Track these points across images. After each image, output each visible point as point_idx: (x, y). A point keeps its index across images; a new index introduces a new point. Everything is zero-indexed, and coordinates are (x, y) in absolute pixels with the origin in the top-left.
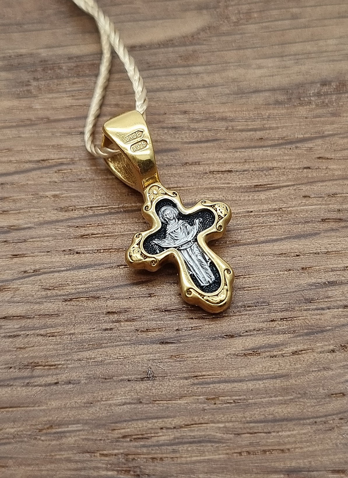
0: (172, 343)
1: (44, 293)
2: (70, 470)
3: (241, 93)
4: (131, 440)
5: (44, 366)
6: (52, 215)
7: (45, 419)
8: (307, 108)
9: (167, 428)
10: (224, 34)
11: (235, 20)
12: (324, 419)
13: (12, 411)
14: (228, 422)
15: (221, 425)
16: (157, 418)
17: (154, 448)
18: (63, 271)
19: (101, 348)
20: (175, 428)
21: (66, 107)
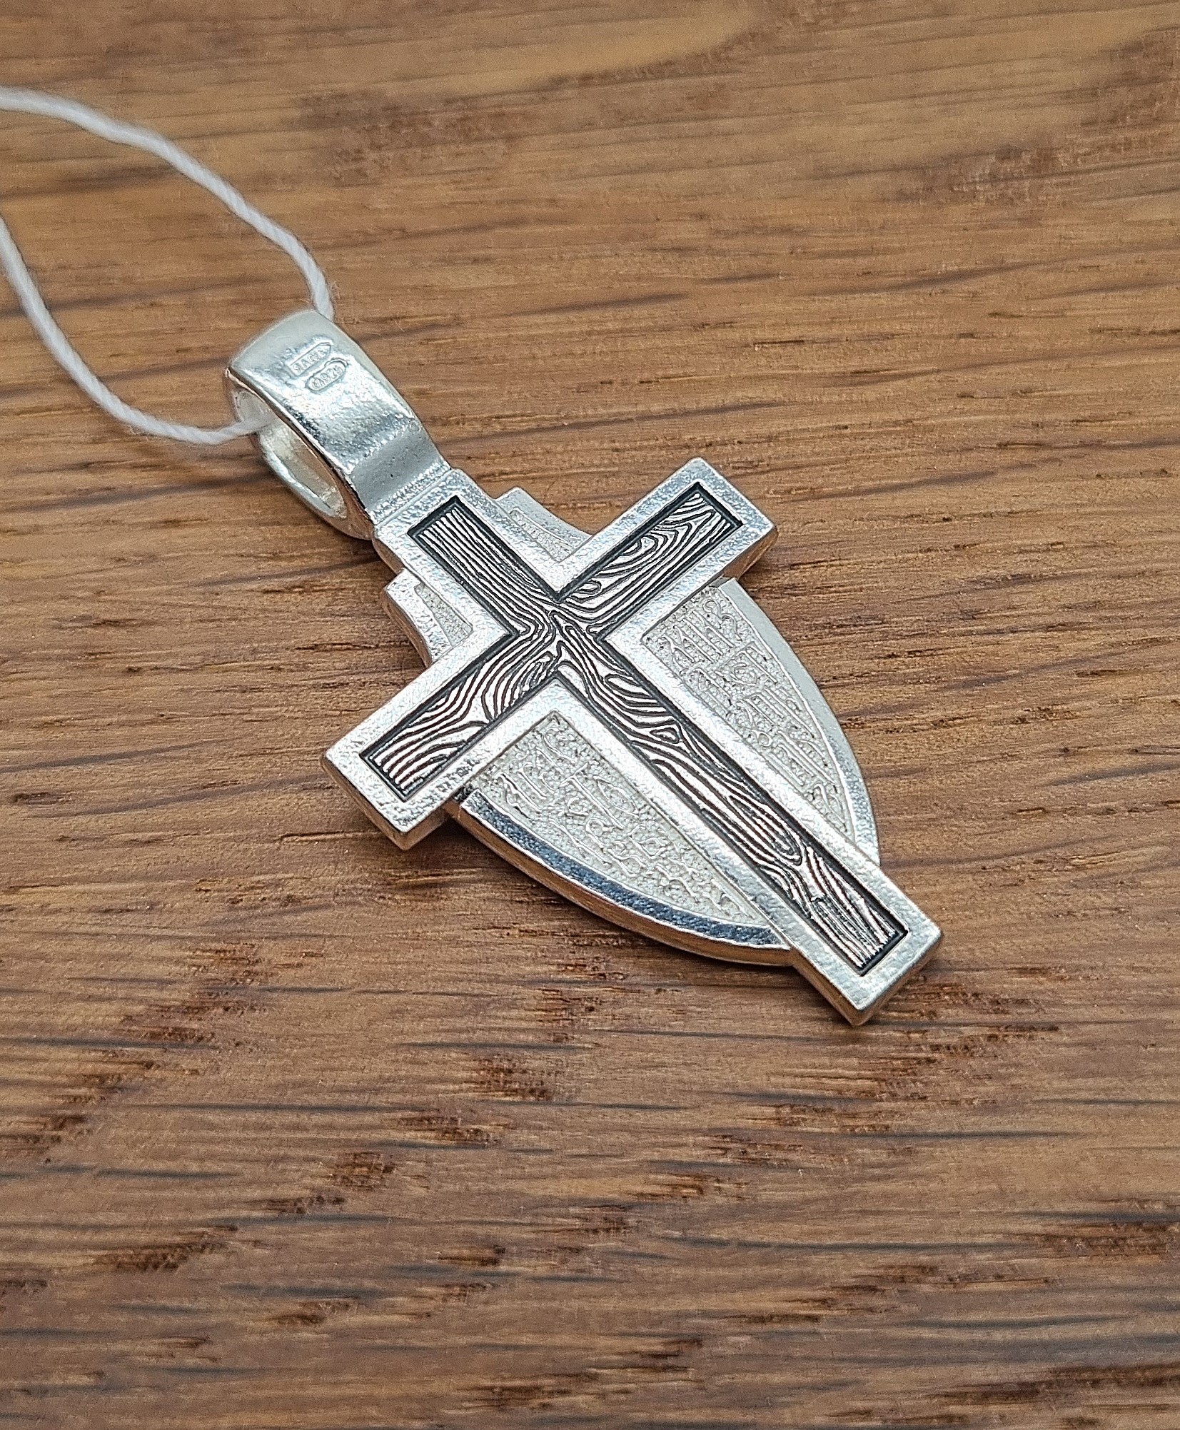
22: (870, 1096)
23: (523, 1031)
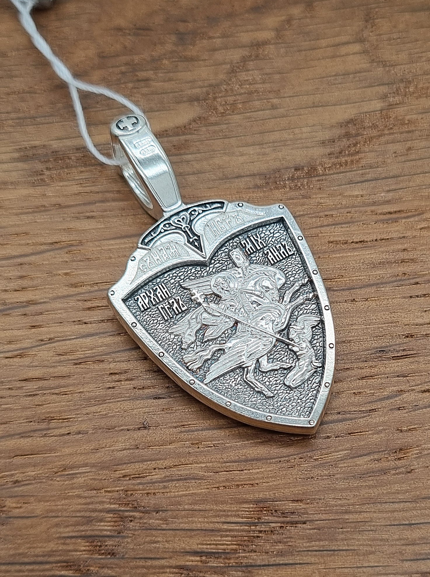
0: (164, 398)
1: (58, 358)
2: (81, 504)
3: (225, 178)
4: (130, 479)
5: (59, 420)
6: (65, 291)
7: (60, 463)
8: (282, 192)
9: (159, 469)
10: (212, 124)
11: (222, 111)
12: (287, 458)
13: (33, 458)
14: (209, 462)
15: (204, 465)
16: (151, 460)
17: (149, 485)
18: (73, 339)
19: (105, 403)
20: (165, 468)
21: (75, 194)
22: (235, 551)
23: (106, 530)
